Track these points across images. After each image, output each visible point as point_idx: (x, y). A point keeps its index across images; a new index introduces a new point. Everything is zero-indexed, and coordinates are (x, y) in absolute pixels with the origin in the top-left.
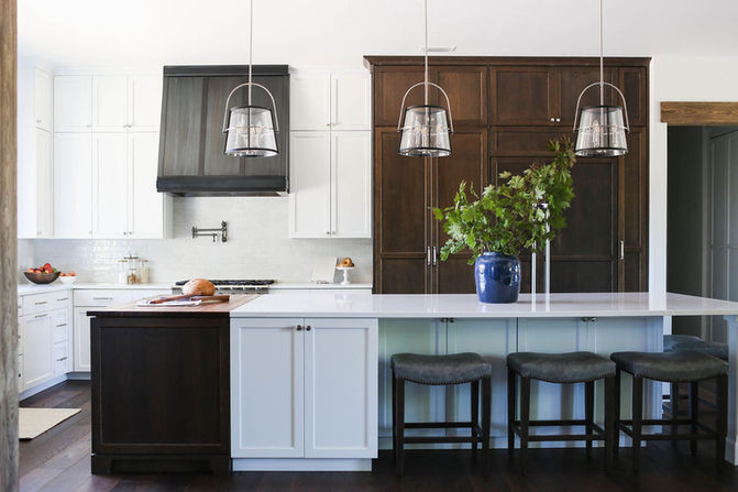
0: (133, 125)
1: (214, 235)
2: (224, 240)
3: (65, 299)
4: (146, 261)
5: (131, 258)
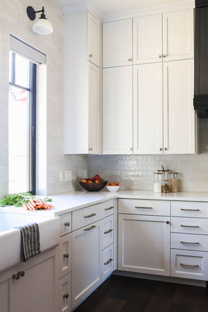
0: (167, 55)
3: (112, 208)
4: (177, 173)
5: (164, 171)
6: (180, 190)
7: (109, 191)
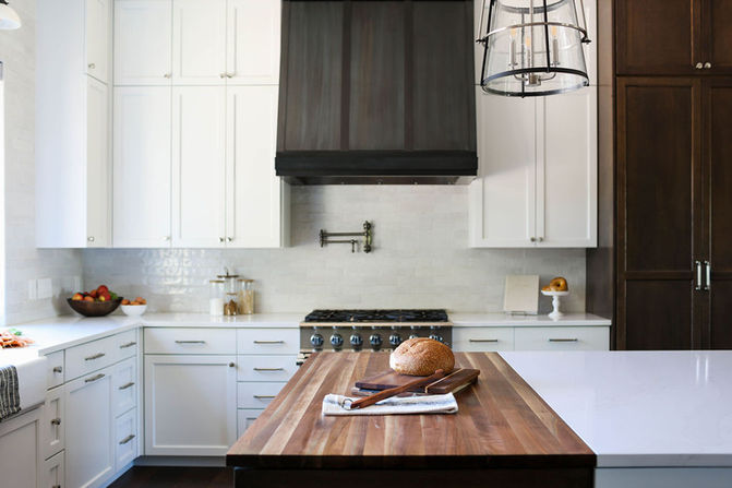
0: (235, 75)
1: (354, 242)
2: (369, 249)
3: (132, 344)
4: (251, 281)
5: (228, 277)
6: (256, 310)
7: (125, 315)
